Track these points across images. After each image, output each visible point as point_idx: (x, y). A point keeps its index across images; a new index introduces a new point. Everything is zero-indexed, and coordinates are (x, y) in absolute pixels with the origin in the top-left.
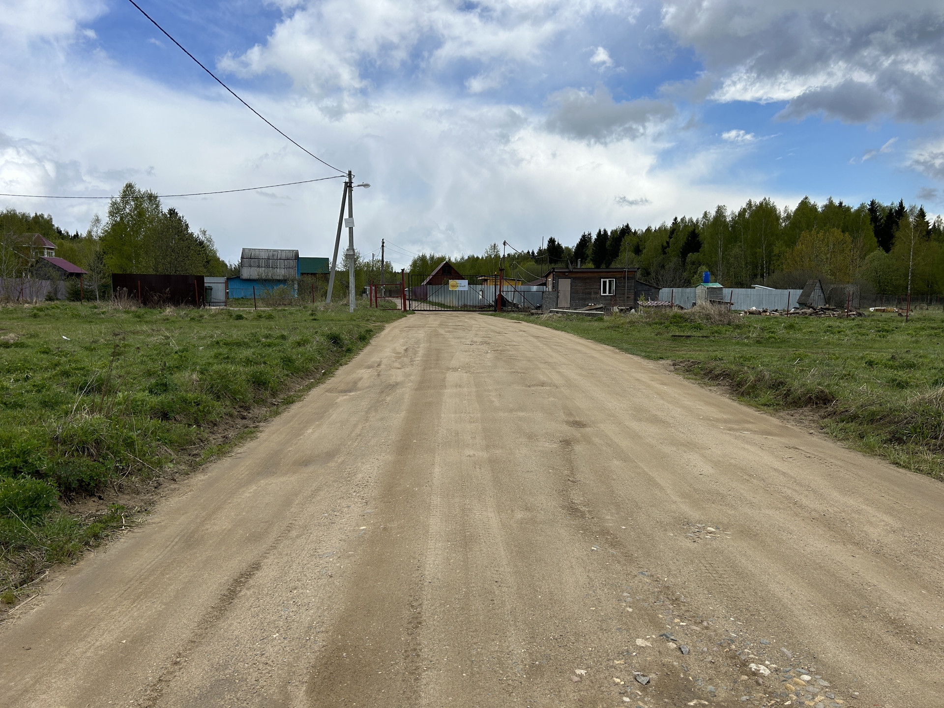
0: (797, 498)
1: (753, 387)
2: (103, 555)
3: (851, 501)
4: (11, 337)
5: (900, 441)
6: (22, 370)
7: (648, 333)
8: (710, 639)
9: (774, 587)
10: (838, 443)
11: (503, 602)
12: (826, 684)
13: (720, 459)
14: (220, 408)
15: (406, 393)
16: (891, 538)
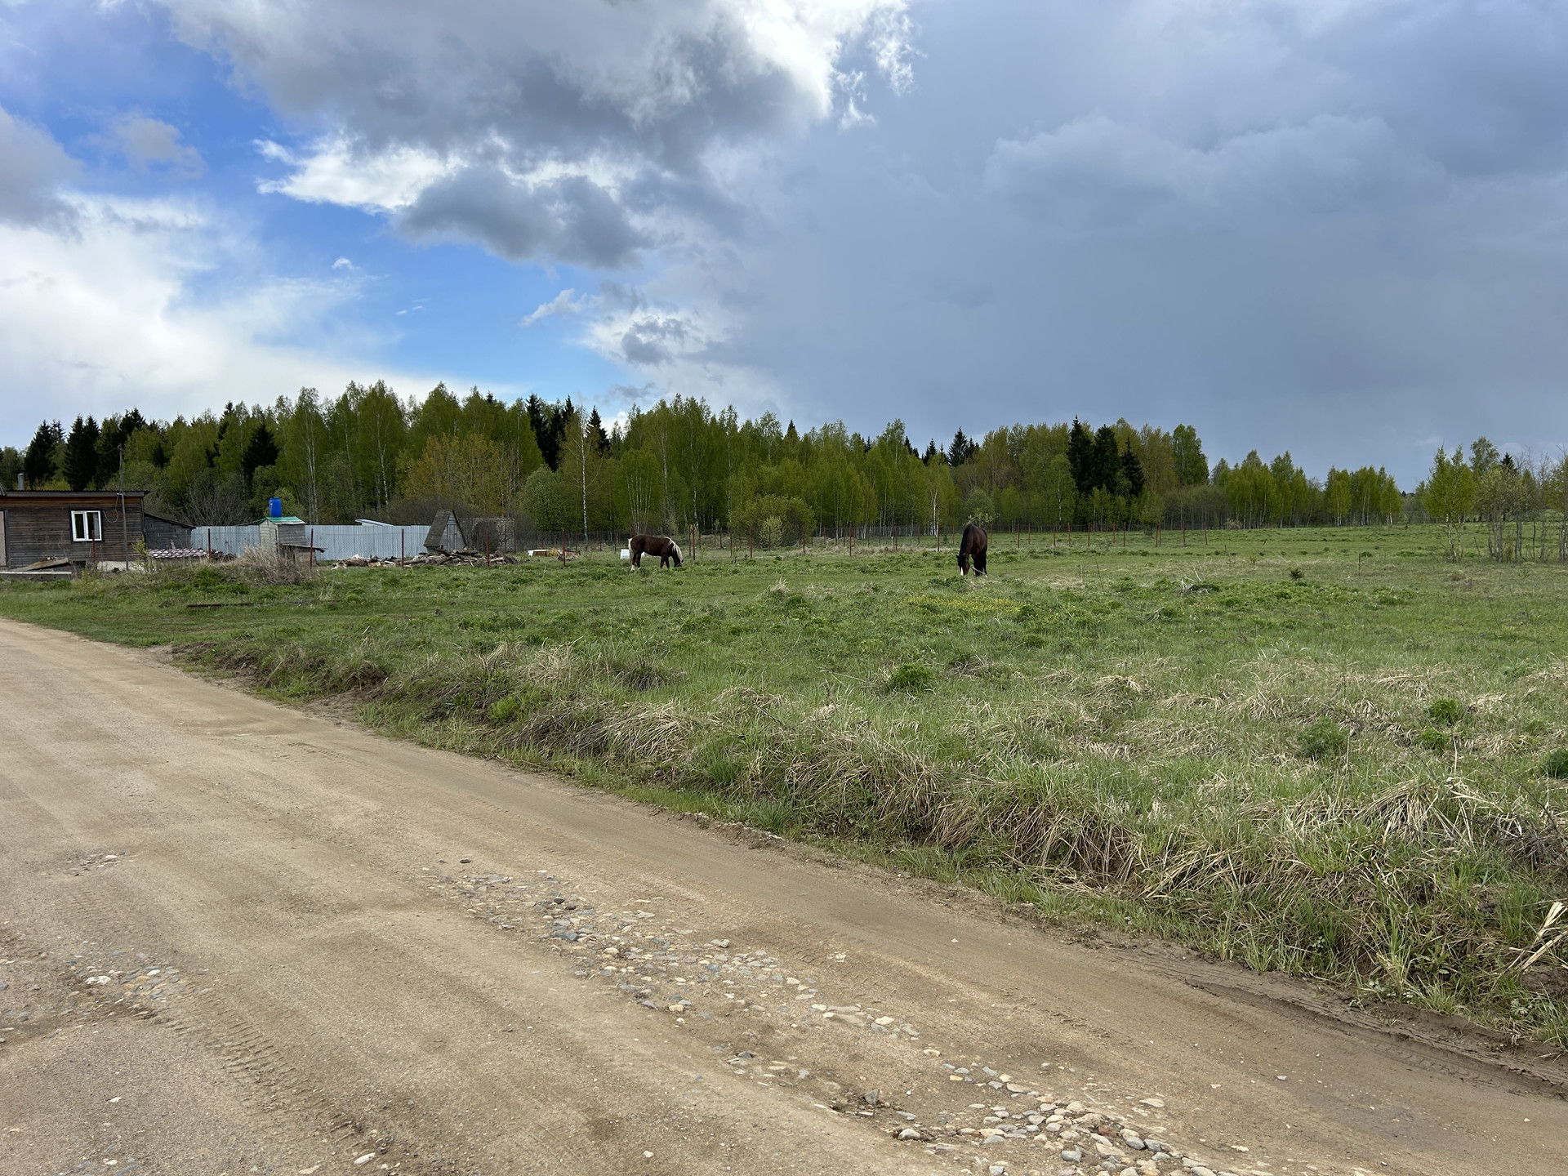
0: (263, 800)
1: (284, 672)
5: (440, 716)
8: (43, 968)
12: (176, 971)
13: (175, 772)
16: (359, 822)
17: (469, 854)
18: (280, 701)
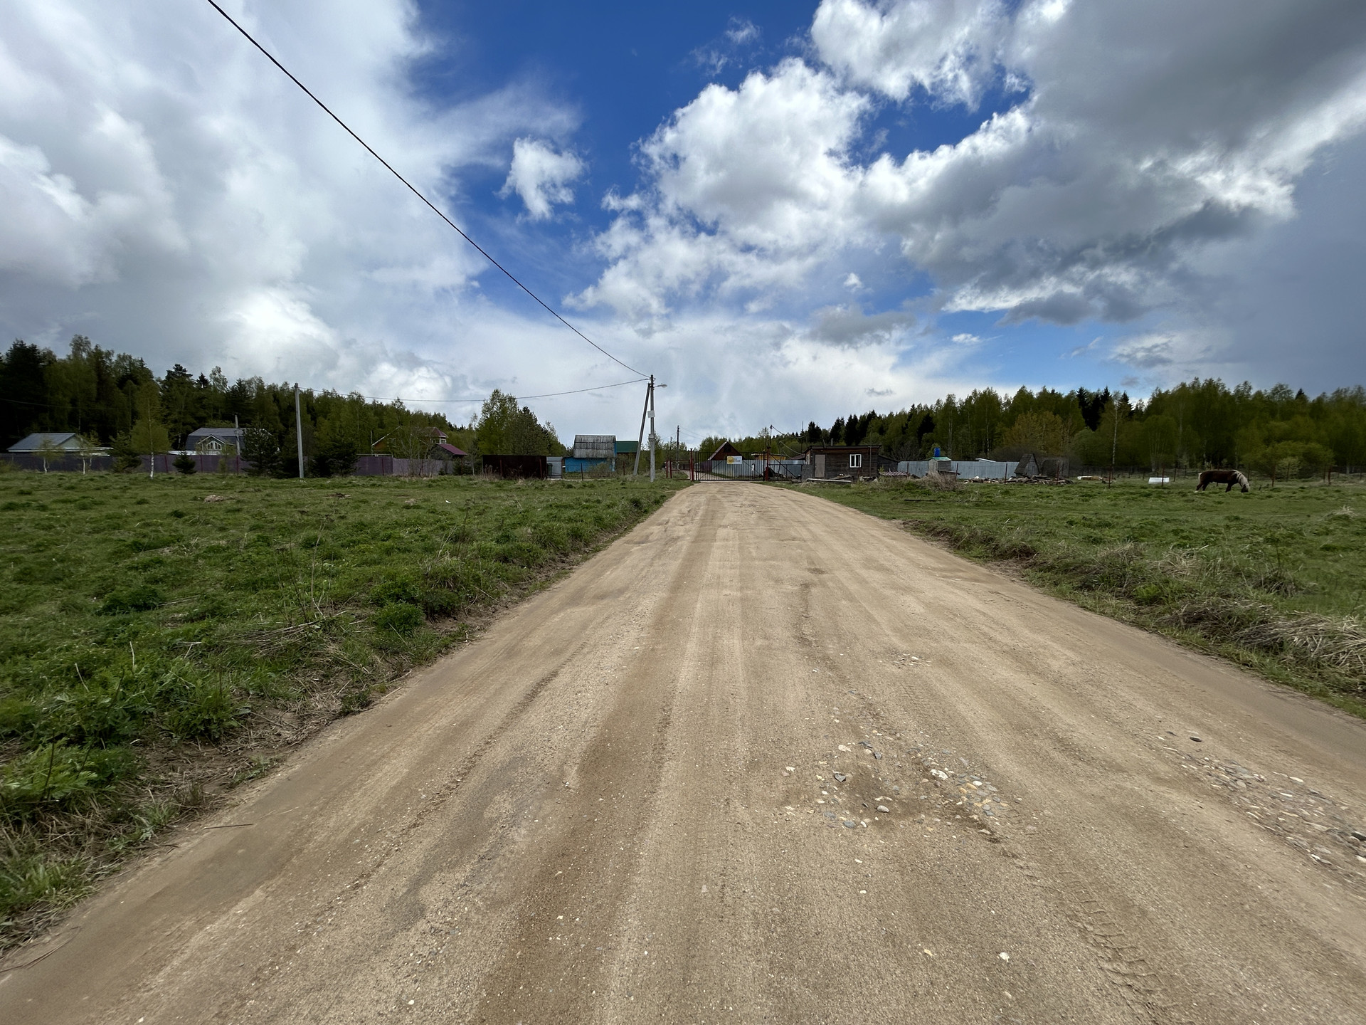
0: (992, 634)
1: (968, 542)
2: (449, 661)
3: (1040, 638)
4: (412, 501)
5: (1089, 588)
6: (414, 525)
7: (885, 498)
8: (900, 748)
9: (961, 708)
10: (1036, 589)
11: (735, 711)
12: (994, 789)
13: (932, 601)
14: (545, 554)
15: (684, 545)
16: (1071, 669)
17: (1196, 733)
18: (970, 558)
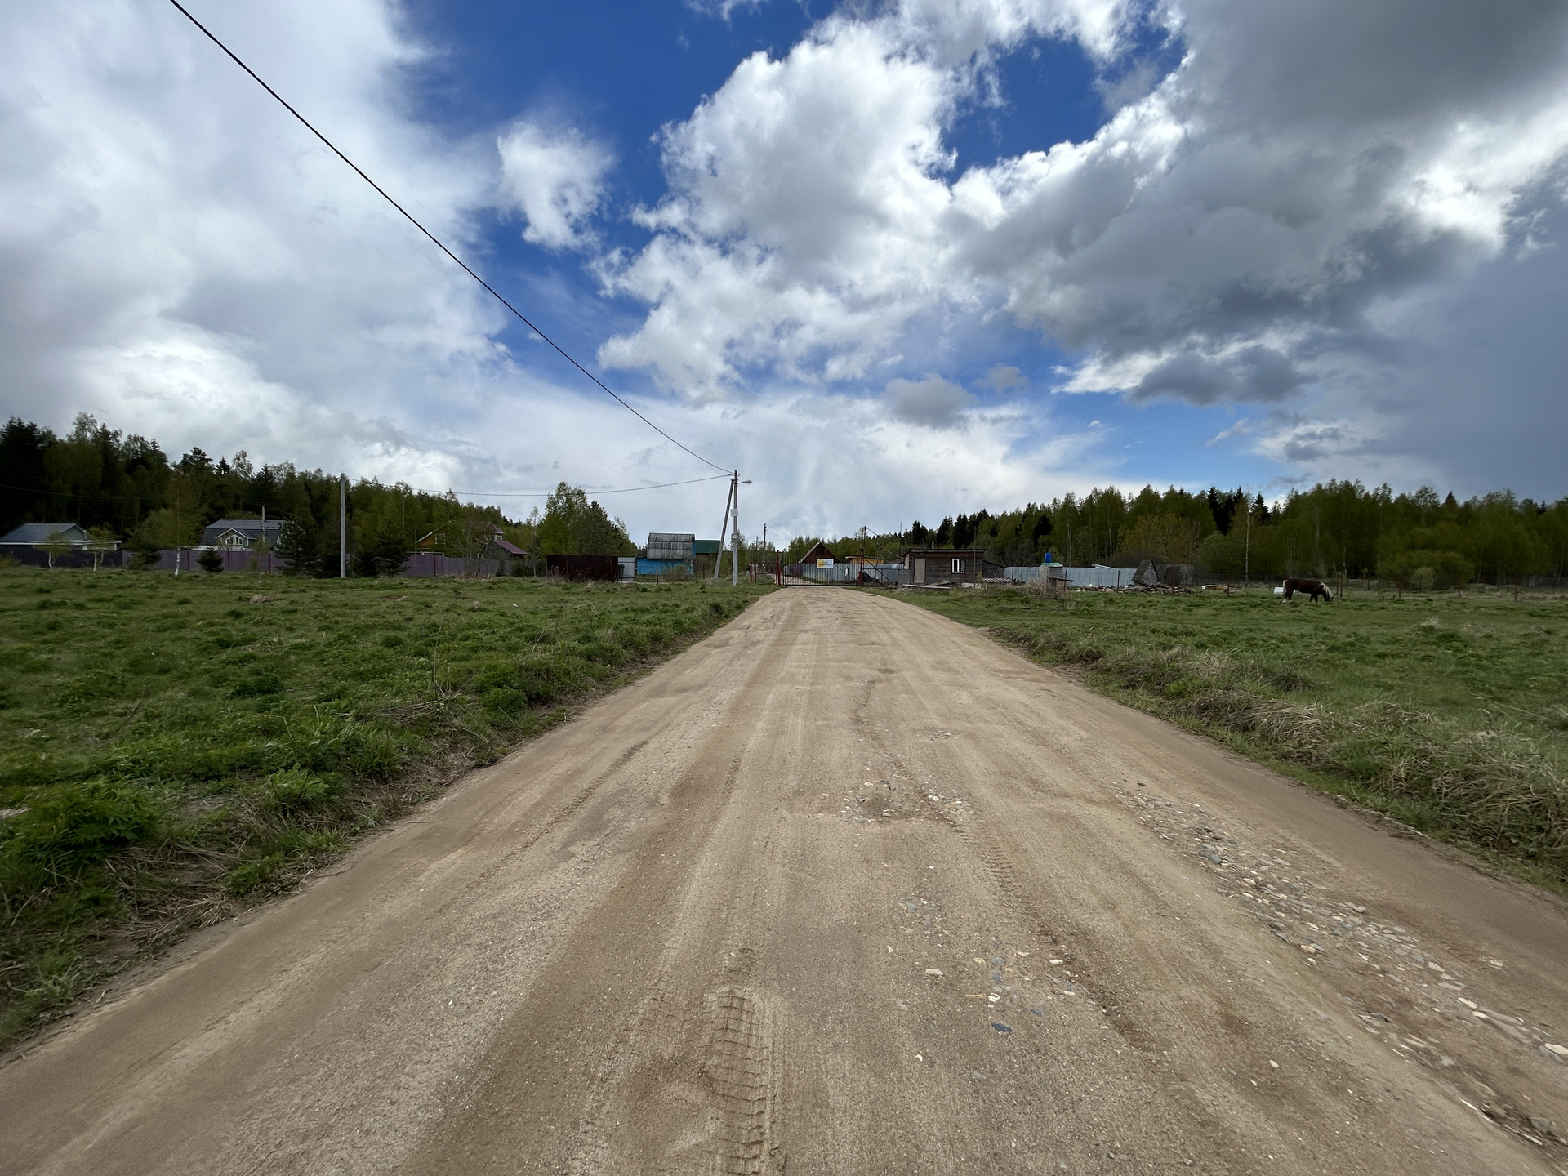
0: (1024, 719)
4: (476, 604)
5: (1134, 687)
6: (490, 626)
7: (981, 605)
10: (1087, 688)
12: (969, 805)
13: (983, 695)
17: (1144, 780)
18: (1039, 663)
